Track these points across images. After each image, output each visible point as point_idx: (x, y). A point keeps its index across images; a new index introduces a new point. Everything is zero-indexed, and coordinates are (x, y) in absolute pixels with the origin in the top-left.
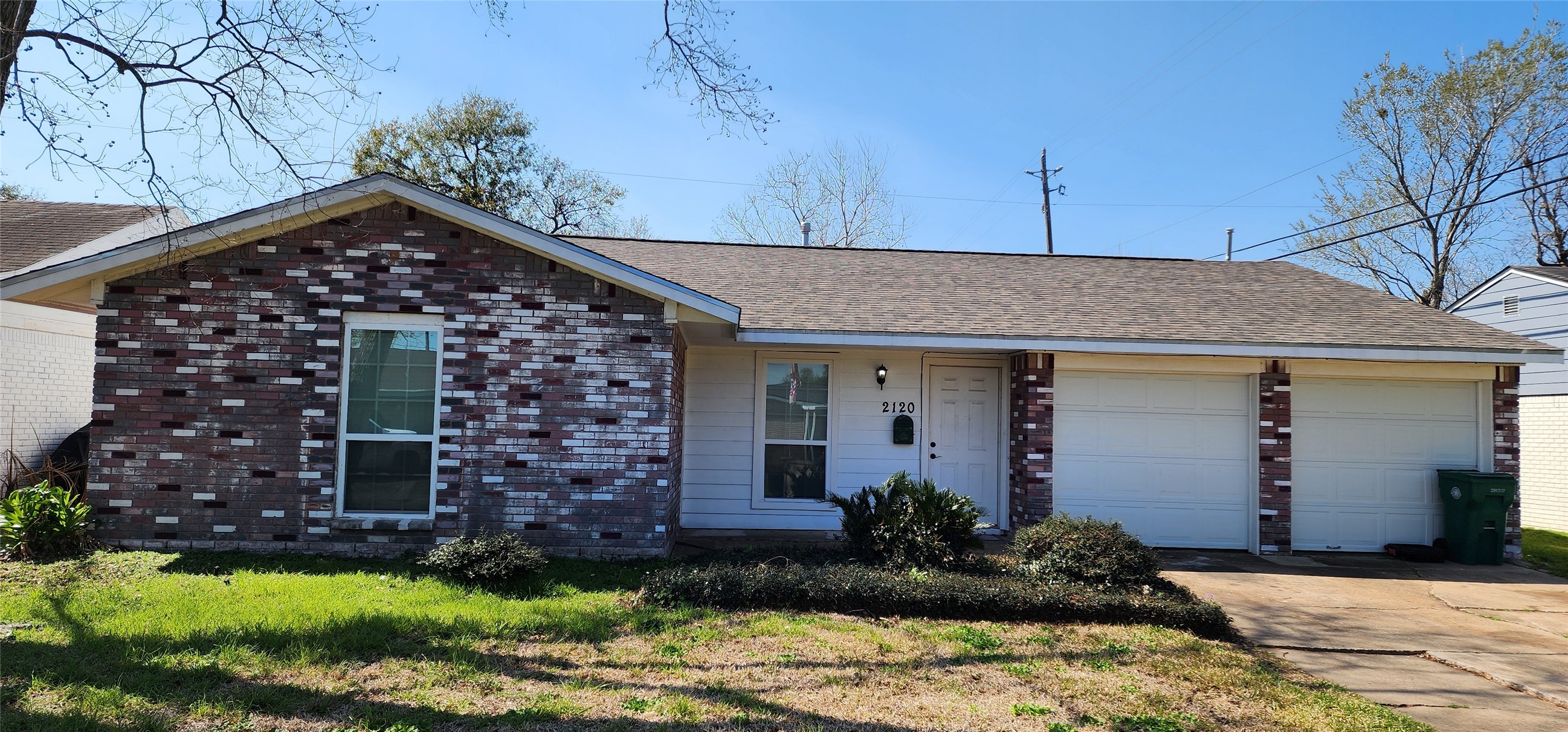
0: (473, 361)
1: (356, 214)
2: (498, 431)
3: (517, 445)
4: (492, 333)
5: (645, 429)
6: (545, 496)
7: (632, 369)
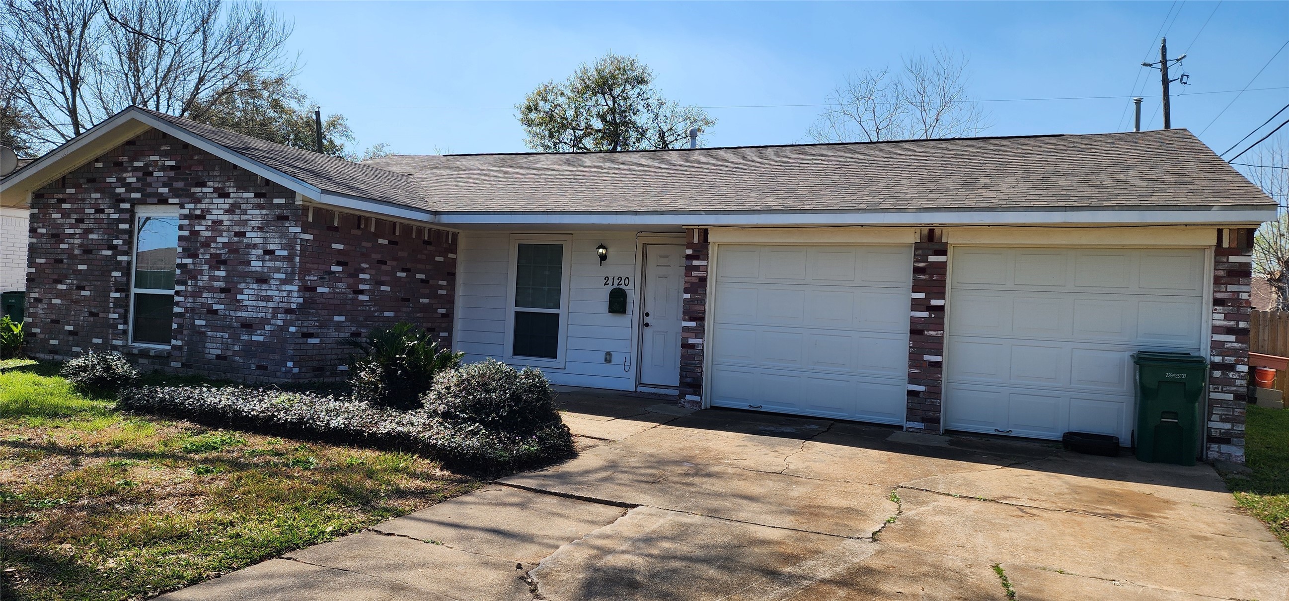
0: (193, 237)
1: (138, 137)
2: (204, 287)
3: (214, 298)
4: (202, 217)
5: (283, 288)
6: (227, 336)
7: (277, 240)
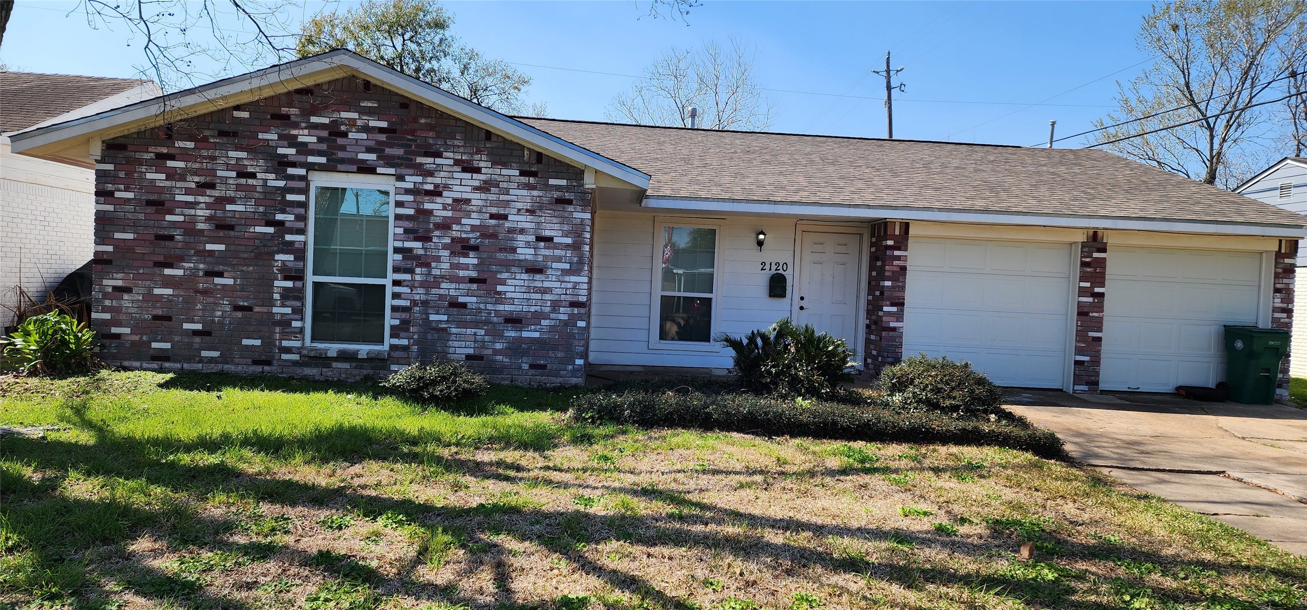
0: (420, 216)
1: (318, 86)
2: (443, 277)
3: (459, 289)
4: (437, 193)
5: (567, 278)
6: (483, 332)
7: (557, 227)
